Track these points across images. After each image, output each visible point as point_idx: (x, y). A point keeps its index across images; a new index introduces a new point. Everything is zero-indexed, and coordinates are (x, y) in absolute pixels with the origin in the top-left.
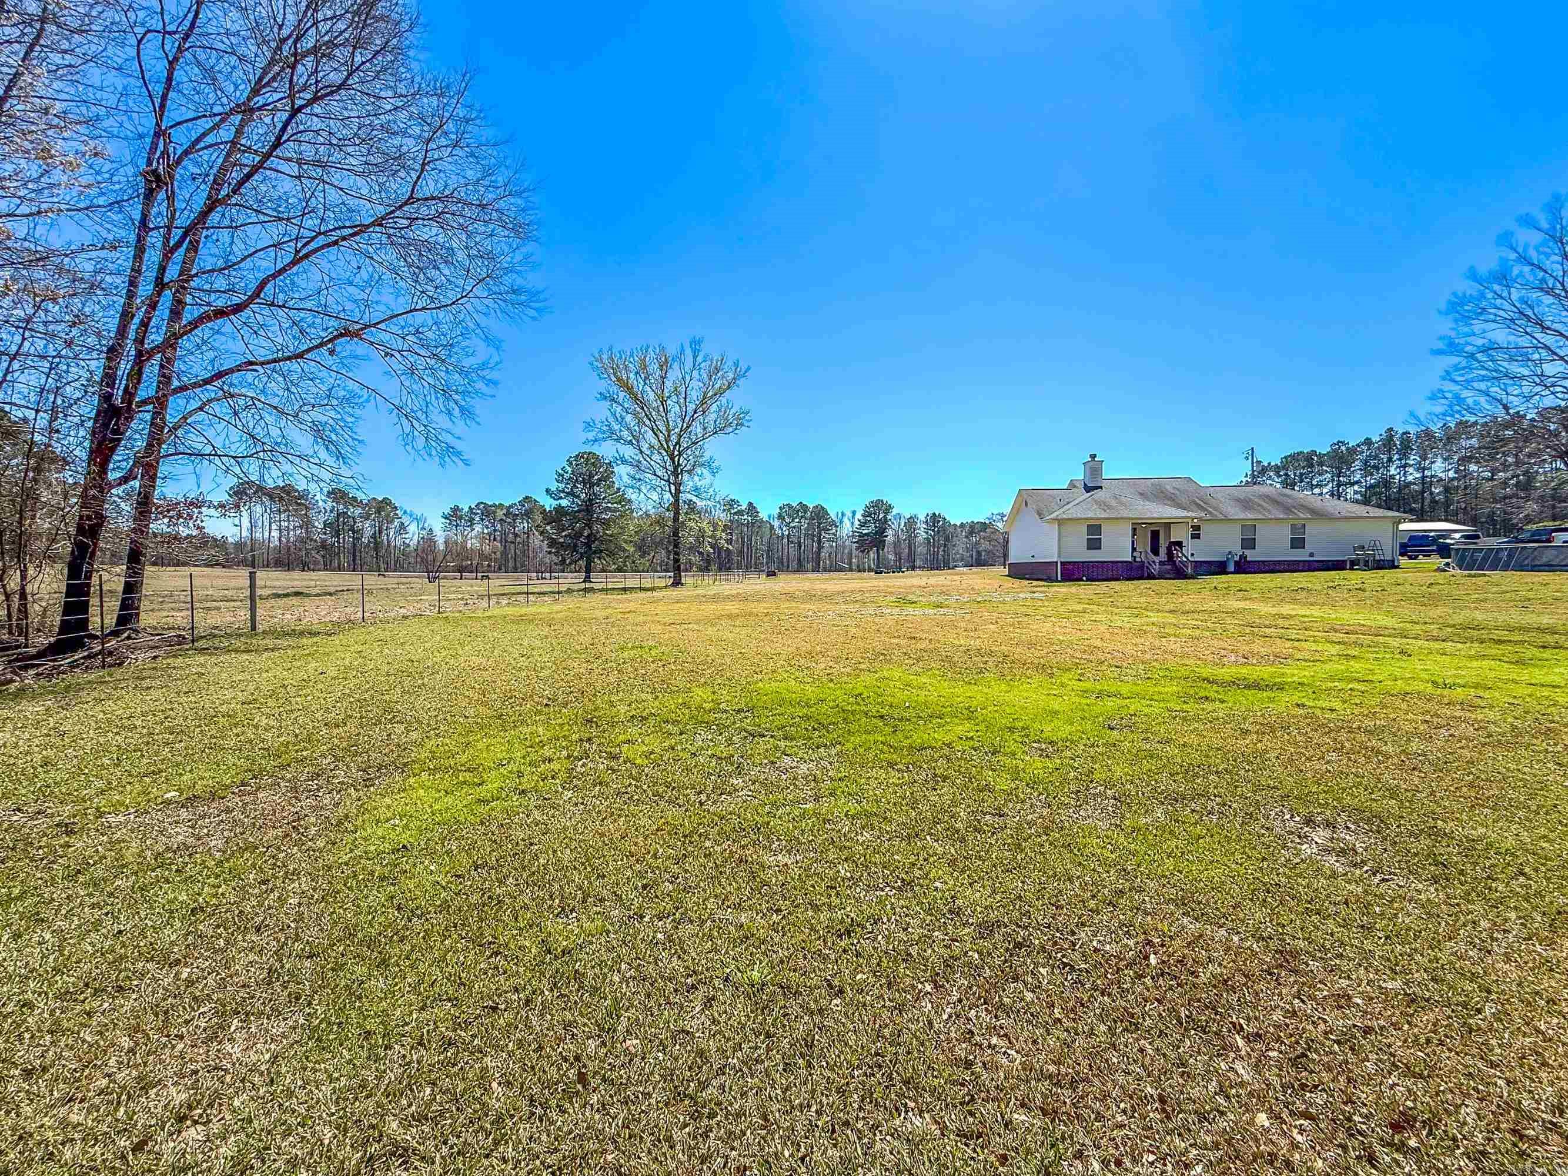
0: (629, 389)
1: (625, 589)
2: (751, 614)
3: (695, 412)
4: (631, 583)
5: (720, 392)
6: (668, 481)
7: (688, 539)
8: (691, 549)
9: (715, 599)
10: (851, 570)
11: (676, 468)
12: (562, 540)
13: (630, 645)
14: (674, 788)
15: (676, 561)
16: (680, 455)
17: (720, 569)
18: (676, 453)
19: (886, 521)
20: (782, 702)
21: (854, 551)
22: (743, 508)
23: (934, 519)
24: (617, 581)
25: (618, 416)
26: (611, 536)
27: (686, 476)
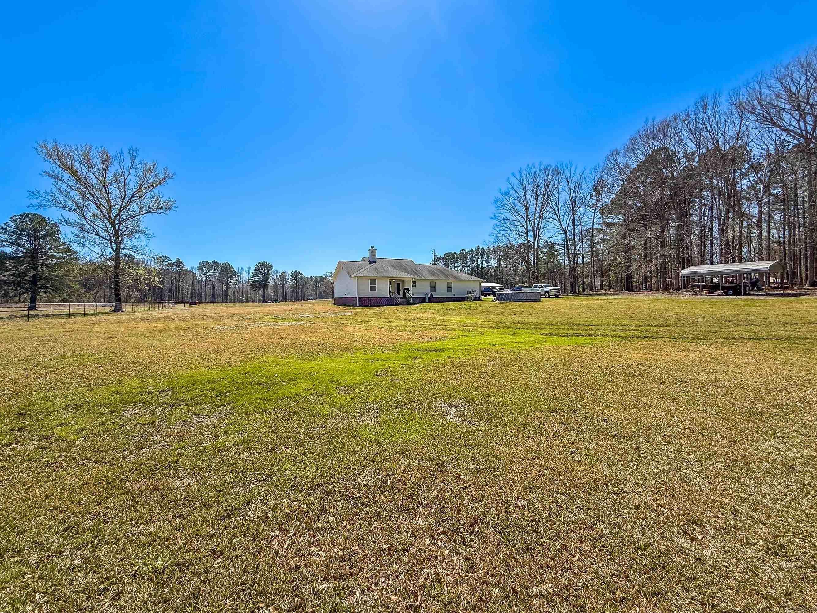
0: (74, 173)
1: (69, 315)
2: (176, 329)
3: (133, 196)
4: (72, 311)
5: (153, 186)
6: (110, 240)
7: (127, 280)
8: (130, 287)
9: (148, 320)
10: (247, 301)
11: (117, 232)
12: (5, 278)
13: (69, 355)
14: (102, 451)
15: (117, 295)
16: (120, 223)
17: (155, 300)
18: (117, 222)
19: (269, 274)
20: (194, 382)
21: (249, 290)
22: (172, 262)
23: (296, 274)
24: (64, 309)
25: (63, 190)
26: (57, 276)
27: (125, 238)
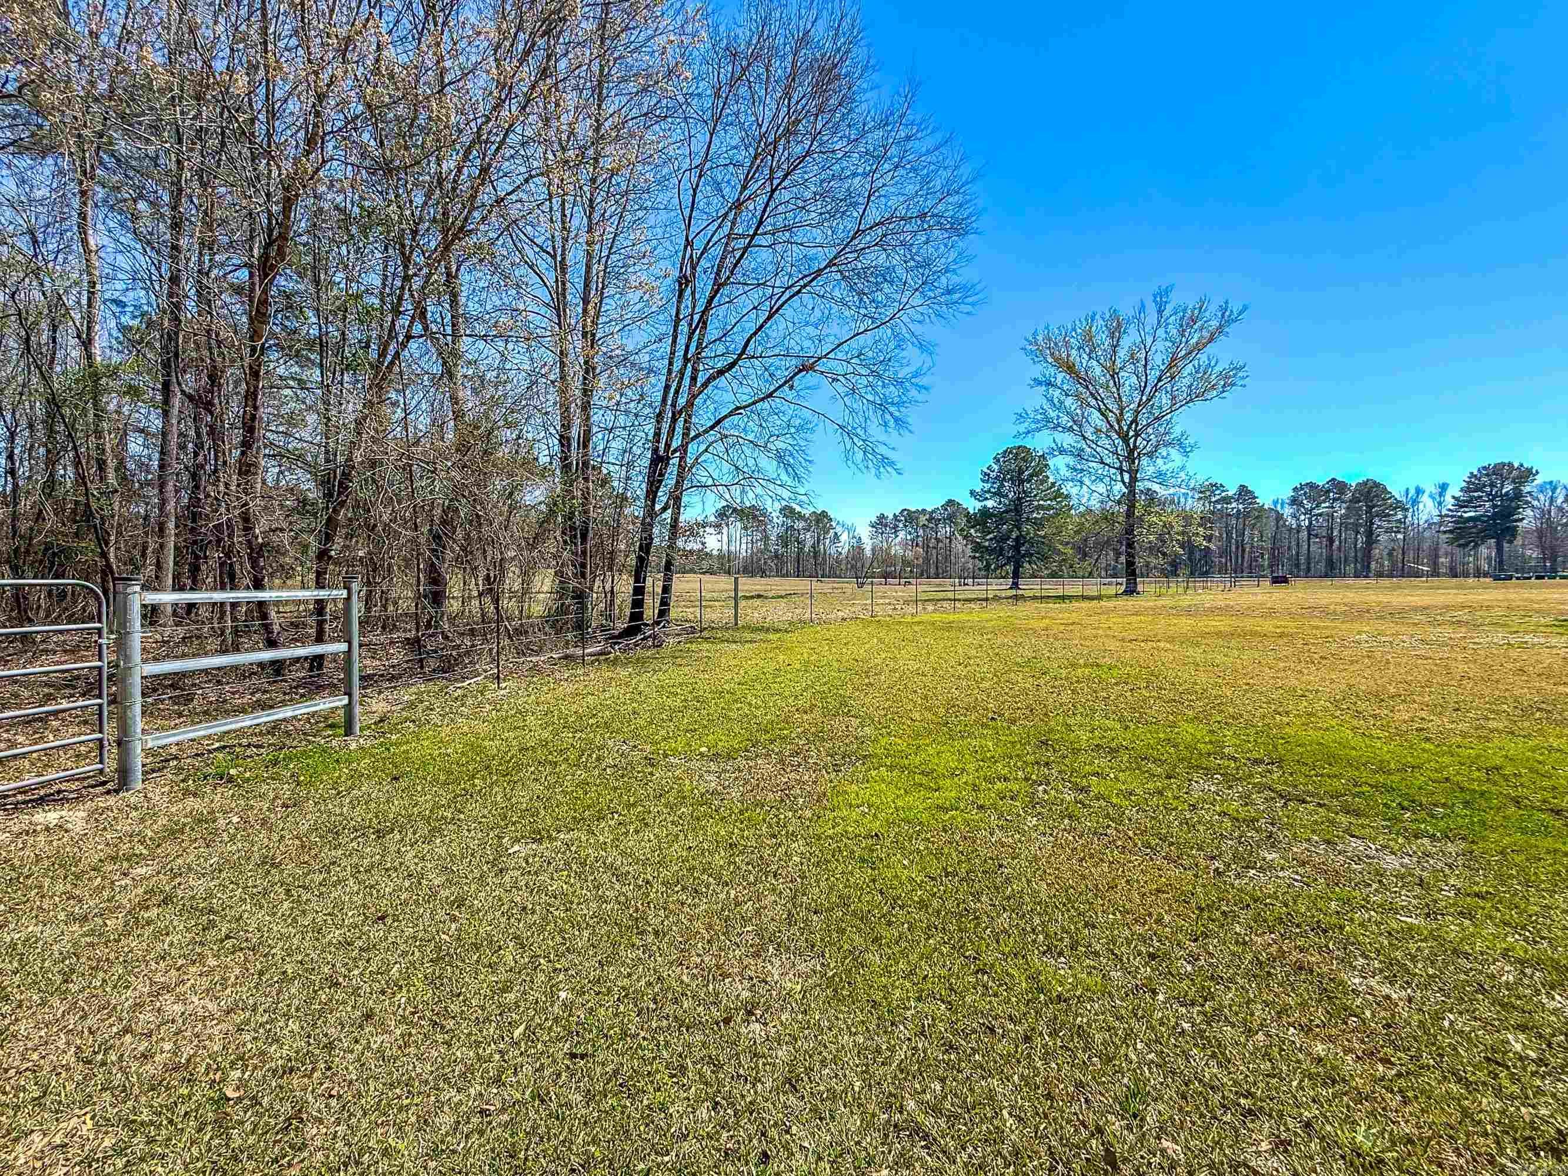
0: (1070, 369)
1: (1063, 598)
2: (1254, 634)
3: (1160, 380)
4: (1070, 590)
5: (1199, 347)
6: (1121, 470)
7: (1146, 537)
8: (1152, 549)
9: (1188, 612)
10: (1435, 573)
11: (1131, 452)
12: (987, 544)
13: (1081, 661)
14: (1172, 843)
15: (1130, 564)
16: (1137, 435)
17: (1192, 574)
18: (1131, 433)
19: (1518, 495)
21: (1444, 547)
22: (1230, 493)
24: (1052, 588)
25: (1056, 401)
26: (1044, 537)
27: (1145, 461)
